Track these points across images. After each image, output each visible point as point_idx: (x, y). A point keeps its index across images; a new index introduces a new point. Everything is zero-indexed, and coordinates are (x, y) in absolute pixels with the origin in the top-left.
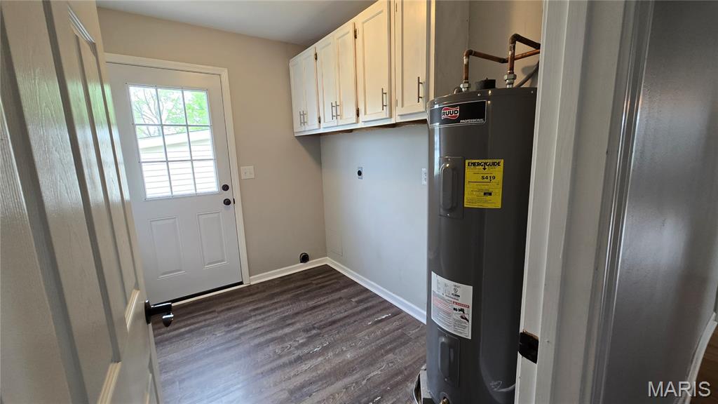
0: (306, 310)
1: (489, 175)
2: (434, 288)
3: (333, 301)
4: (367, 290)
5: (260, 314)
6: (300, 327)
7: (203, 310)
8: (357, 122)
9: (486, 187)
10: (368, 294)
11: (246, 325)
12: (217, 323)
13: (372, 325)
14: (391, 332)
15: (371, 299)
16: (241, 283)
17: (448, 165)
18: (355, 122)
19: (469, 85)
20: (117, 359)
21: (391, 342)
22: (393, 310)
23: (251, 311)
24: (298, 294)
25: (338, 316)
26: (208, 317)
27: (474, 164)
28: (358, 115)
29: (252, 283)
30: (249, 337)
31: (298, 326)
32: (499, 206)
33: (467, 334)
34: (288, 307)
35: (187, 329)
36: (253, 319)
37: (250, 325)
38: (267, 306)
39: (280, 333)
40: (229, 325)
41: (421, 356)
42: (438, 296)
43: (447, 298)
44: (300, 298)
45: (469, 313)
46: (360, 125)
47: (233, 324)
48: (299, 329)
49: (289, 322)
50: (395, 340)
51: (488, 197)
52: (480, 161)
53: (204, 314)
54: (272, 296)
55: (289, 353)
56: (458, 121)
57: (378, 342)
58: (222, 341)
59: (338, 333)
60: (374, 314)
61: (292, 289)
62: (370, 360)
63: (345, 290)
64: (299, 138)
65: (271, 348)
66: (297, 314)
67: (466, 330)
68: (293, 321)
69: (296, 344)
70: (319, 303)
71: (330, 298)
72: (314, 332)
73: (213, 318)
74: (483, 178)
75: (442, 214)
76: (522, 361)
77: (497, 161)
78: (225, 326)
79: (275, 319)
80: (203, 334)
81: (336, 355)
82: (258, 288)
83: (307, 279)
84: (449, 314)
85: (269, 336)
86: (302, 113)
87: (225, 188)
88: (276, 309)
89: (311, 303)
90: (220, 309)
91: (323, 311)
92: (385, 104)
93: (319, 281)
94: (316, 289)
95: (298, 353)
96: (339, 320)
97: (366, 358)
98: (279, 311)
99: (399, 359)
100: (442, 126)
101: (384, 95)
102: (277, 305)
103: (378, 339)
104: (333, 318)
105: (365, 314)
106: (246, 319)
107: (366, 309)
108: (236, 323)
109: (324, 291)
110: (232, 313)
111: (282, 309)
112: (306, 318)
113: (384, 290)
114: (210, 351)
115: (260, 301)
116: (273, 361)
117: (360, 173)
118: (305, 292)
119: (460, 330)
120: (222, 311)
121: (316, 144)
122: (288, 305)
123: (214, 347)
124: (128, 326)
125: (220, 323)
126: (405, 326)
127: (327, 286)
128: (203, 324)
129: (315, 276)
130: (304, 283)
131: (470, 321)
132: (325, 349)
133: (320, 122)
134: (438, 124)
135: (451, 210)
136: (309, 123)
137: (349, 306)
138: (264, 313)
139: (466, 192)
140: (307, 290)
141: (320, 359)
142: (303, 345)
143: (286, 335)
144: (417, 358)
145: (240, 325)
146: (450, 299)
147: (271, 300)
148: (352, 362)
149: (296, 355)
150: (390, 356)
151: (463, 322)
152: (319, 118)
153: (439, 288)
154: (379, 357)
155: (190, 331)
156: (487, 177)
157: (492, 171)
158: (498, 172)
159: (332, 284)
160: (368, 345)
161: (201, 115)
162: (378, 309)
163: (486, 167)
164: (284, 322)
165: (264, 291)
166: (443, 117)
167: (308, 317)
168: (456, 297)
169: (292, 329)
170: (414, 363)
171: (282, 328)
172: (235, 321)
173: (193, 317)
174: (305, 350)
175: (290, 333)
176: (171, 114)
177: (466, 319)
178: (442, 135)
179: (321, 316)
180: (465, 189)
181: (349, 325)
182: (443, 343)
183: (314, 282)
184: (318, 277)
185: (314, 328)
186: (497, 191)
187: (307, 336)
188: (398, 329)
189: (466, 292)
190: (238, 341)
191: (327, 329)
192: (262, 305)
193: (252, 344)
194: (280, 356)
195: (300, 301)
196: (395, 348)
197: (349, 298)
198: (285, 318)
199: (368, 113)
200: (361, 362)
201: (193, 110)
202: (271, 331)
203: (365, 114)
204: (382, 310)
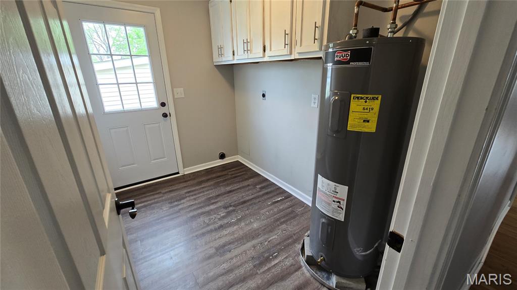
0: (225, 193)
1: (369, 107)
2: (319, 185)
3: (243, 187)
4: (267, 180)
5: (192, 195)
6: (221, 205)
7: (152, 192)
8: (264, 56)
9: (366, 116)
10: (268, 183)
11: (184, 203)
12: (162, 201)
13: (271, 204)
14: (284, 210)
15: (270, 186)
16: (178, 173)
17: (337, 98)
18: (262, 56)
19: (358, 31)
20: (103, 253)
21: (284, 217)
22: (286, 195)
23: (186, 193)
24: (218, 182)
25: (247, 198)
26: (156, 196)
27: (358, 98)
28: (264, 50)
29: (185, 173)
30: (185, 211)
31: (219, 204)
32: (374, 130)
33: (341, 217)
34: (212, 191)
35: (142, 204)
36: (188, 199)
37: (186, 203)
38: (197, 190)
39: (207, 209)
40: (171, 203)
41: (305, 226)
42: (322, 191)
43: (329, 193)
44: (221, 184)
45: (344, 204)
46: (266, 59)
47: (174, 202)
48: (220, 207)
49: (213, 201)
50: (287, 215)
51: (367, 124)
52: (363, 96)
53: (153, 195)
54: (200, 183)
55: (214, 223)
56: (348, 63)
57: (275, 216)
58: (168, 214)
59: (248, 210)
60: (272, 197)
61: (214, 178)
62: (270, 229)
63: (252, 180)
64: (217, 66)
65: (202, 219)
66: (218, 196)
67: (341, 215)
68: (216, 200)
69: (219, 217)
70: (234, 188)
71: (241, 185)
72: (231, 208)
73: (160, 197)
74: (364, 109)
75: (329, 134)
76: (389, 250)
77: (376, 96)
78: (169, 203)
79: (203, 199)
80: (153, 208)
81: (246, 225)
82: (190, 177)
83: (224, 171)
84: (329, 204)
85: (200, 211)
86: (219, 47)
87: (163, 104)
88: (203, 192)
89: (228, 189)
90: (164, 191)
91: (237, 194)
92: (286, 43)
93: (233, 172)
94: (232, 178)
95: (220, 223)
96: (248, 201)
97: (268, 227)
98: (206, 193)
99: (291, 228)
100: (335, 67)
101: (286, 35)
102: (204, 190)
103: (275, 215)
104: (245, 199)
105: (266, 197)
106: (183, 198)
107: (267, 193)
108: (176, 201)
109: (237, 180)
110: (172, 194)
111: (207, 192)
112: (225, 199)
113: (280, 180)
114: (160, 221)
115: (192, 186)
116: (203, 228)
117: (264, 96)
118: (224, 180)
119: (336, 215)
120: (166, 193)
121: (230, 71)
122: (212, 189)
123: (162, 217)
124: (107, 224)
125: (165, 201)
126: (294, 206)
127: (239, 176)
128: (153, 201)
129: (230, 169)
130: (223, 174)
131: (344, 209)
132: (239, 220)
133: (234, 55)
134: (331, 64)
135: (337, 132)
136: (226, 56)
137: (255, 191)
138: (195, 195)
139: (349, 119)
140: (224, 179)
141: (235, 227)
142: (224, 217)
143: (211, 210)
144: (302, 228)
145: (180, 203)
146: (331, 194)
147: (200, 185)
148: (258, 229)
149: (219, 224)
150: (284, 226)
151: (339, 210)
152: (233, 52)
153: (323, 186)
154: (276, 227)
155: (145, 206)
156: (367, 109)
157: (370, 104)
158: (376, 105)
159: (242, 175)
160: (268, 218)
161: (139, 43)
162: (275, 193)
163: (367, 100)
164: (209, 201)
165: (194, 179)
166: (336, 59)
167: (226, 198)
168: (335, 193)
169: (216, 206)
170: (300, 231)
171: (209, 205)
172: (175, 200)
173: (145, 197)
174: (225, 221)
175: (214, 209)
176: (115, 41)
177: (341, 208)
178: (333, 73)
179: (235, 198)
180: (349, 117)
181: (255, 204)
182: (323, 223)
183: (229, 173)
184: (232, 170)
185: (231, 206)
186: (373, 119)
187: (226, 211)
188: (289, 208)
189: (343, 191)
190: (179, 214)
191: (240, 207)
192: (194, 189)
193: (188, 216)
194: (208, 225)
195: (220, 187)
196: (287, 221)
197: (255, 185)
198: (209, 199)
199: (272, 50)
200: (264, 230)
201: (132, 38)
202: (201, 208)
203: (271, 50)
204: (278, 194)
